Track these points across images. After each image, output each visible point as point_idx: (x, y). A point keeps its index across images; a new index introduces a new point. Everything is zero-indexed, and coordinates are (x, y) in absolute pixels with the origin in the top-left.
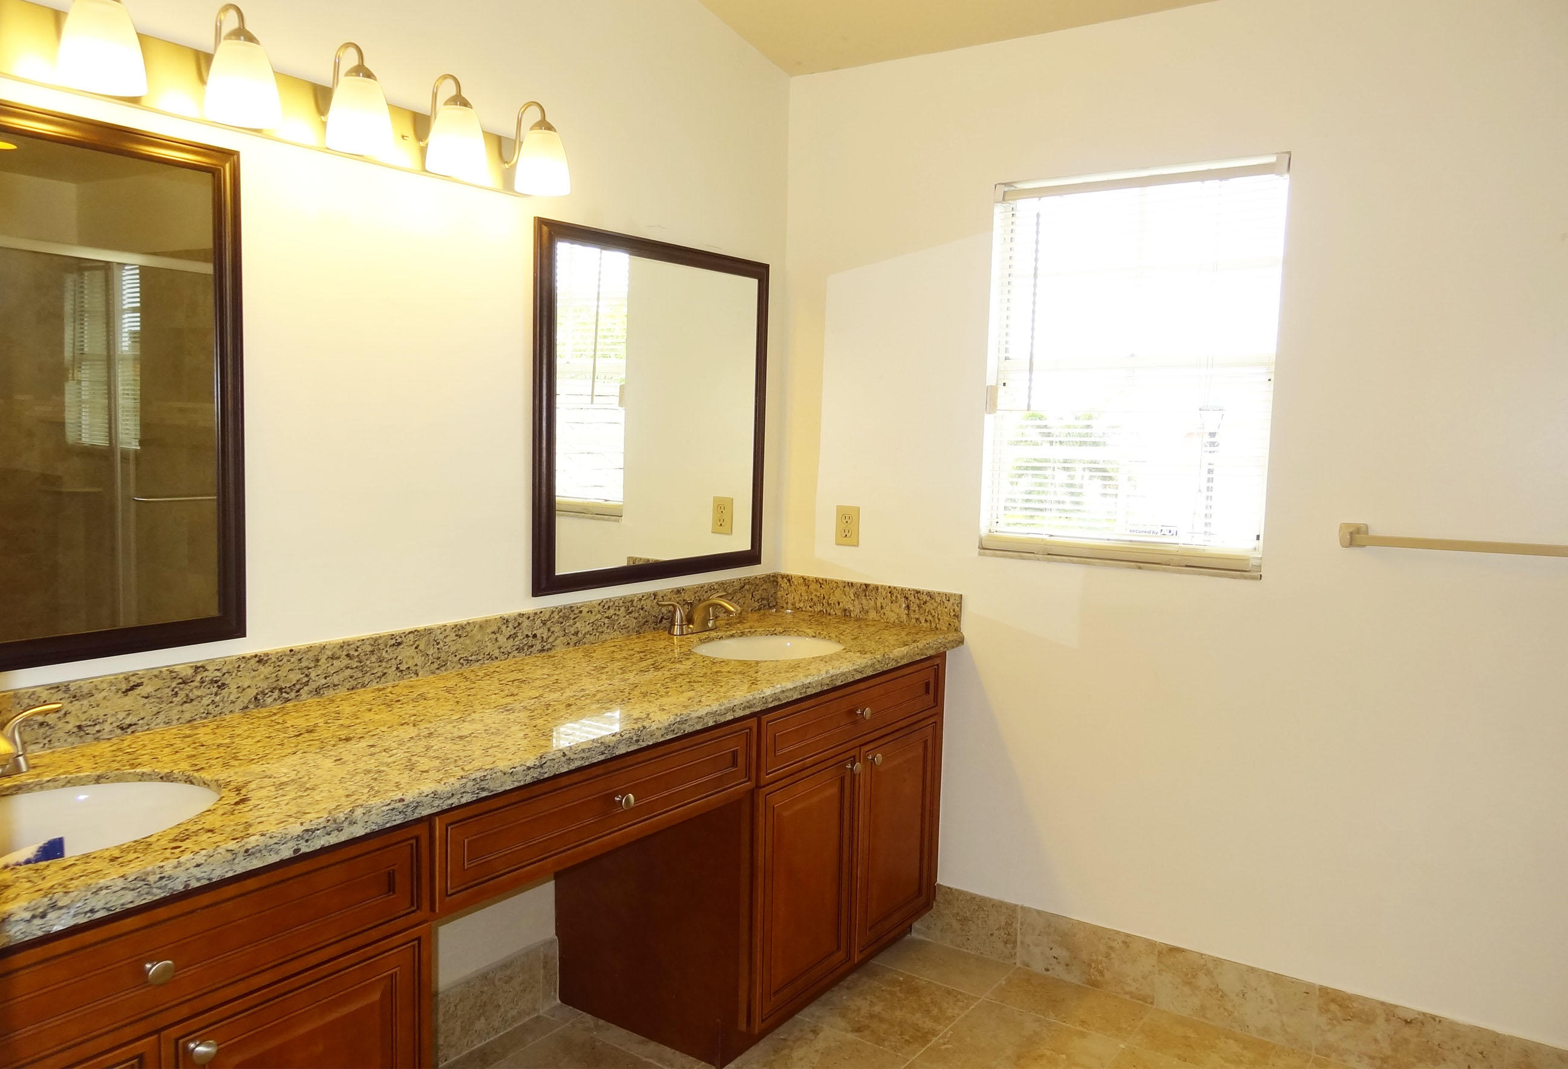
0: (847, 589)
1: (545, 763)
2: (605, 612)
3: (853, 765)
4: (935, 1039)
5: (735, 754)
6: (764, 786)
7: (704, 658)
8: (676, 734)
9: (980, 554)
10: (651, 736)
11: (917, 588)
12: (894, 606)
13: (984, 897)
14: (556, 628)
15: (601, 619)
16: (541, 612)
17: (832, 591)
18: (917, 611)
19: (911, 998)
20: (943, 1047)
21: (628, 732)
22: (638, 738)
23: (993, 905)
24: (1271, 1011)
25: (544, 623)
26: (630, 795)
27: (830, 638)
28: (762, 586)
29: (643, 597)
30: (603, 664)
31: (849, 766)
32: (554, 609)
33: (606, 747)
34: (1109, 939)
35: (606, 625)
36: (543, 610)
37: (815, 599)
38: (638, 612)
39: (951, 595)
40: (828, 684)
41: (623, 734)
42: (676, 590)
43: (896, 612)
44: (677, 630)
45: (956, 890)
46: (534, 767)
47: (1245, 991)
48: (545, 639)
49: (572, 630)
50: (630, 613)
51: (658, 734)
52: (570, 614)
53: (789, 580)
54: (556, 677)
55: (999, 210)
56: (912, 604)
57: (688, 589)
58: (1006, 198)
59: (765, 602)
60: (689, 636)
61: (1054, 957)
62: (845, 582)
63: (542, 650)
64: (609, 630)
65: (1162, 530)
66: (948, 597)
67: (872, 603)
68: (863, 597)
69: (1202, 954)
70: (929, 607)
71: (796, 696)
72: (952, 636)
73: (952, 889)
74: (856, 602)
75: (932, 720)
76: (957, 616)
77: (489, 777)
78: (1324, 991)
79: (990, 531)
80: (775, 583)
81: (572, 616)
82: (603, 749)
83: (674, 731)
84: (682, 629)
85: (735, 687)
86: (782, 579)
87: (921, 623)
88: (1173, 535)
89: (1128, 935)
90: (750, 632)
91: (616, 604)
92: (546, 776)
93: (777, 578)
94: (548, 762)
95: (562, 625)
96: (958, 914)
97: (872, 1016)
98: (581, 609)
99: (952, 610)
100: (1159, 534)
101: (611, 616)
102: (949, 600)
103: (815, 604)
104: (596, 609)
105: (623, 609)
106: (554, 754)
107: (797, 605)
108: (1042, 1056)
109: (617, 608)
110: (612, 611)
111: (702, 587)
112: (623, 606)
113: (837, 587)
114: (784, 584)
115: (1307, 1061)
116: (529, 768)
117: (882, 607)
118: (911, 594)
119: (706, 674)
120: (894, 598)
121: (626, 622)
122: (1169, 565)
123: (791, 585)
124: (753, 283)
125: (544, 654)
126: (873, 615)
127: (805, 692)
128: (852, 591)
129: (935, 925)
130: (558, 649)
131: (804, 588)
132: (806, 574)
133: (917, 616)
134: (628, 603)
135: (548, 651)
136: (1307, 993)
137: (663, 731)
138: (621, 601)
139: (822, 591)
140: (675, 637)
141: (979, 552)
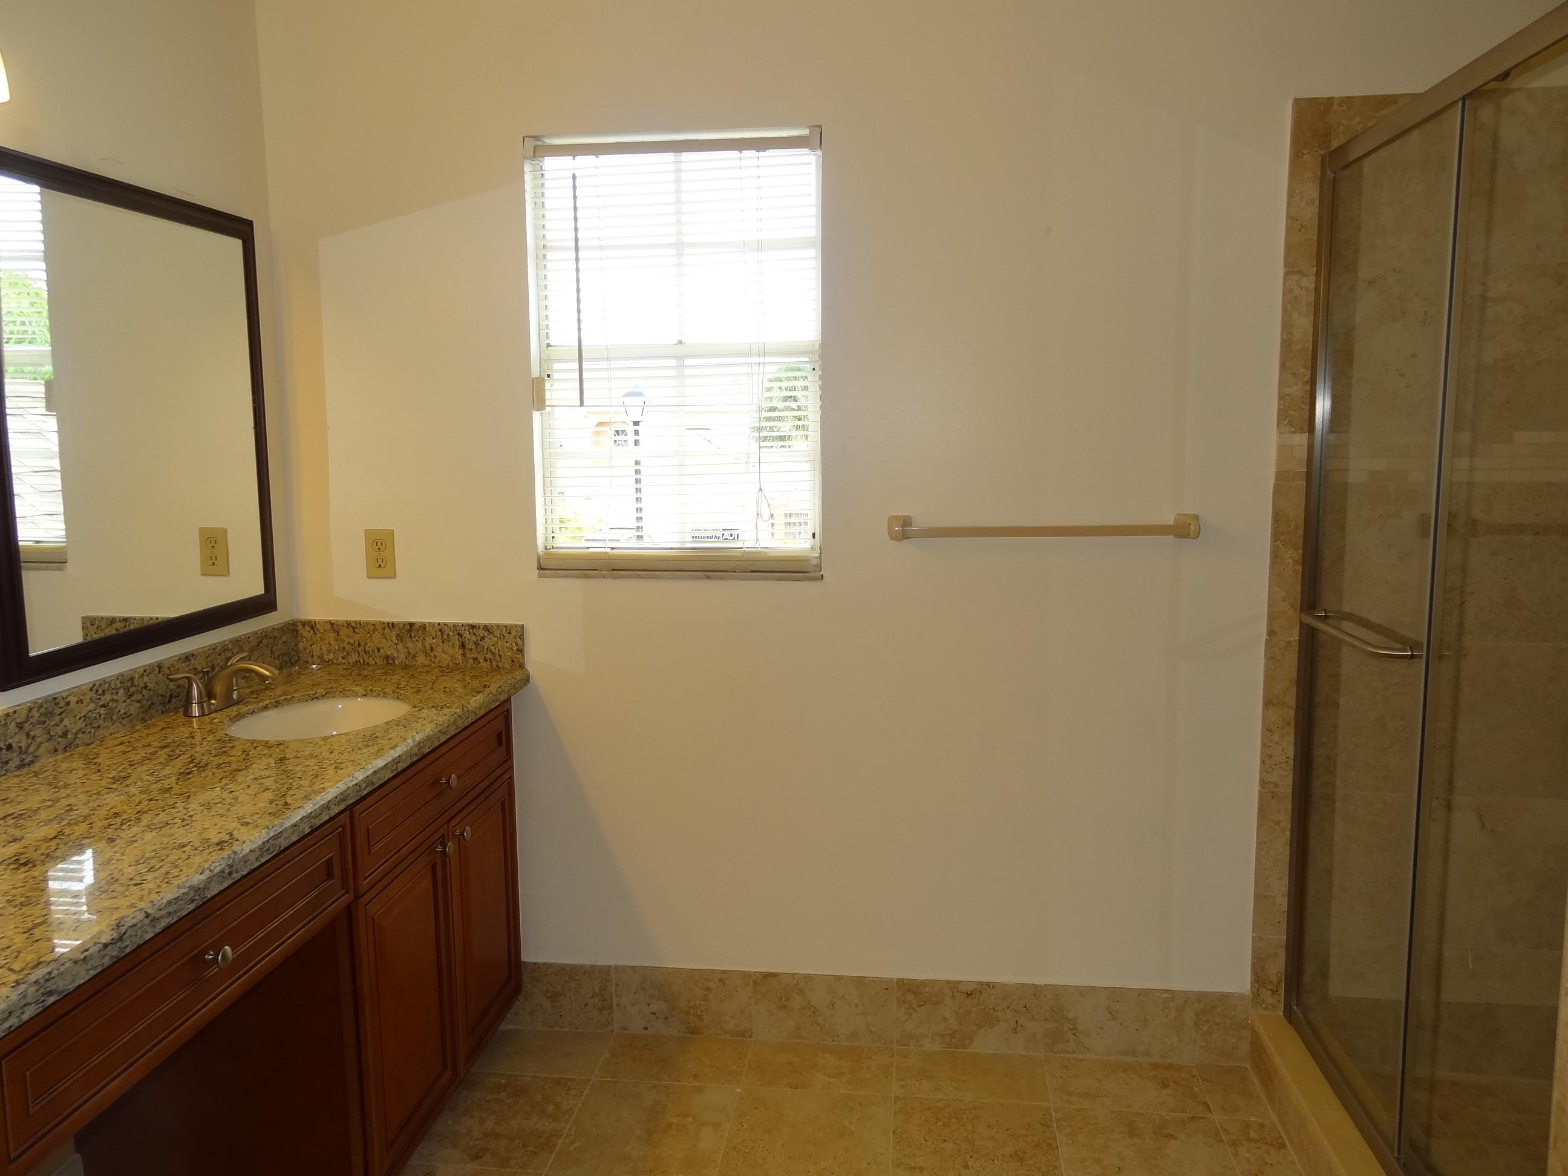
0: (387, 631)
1: (125, 934)
2: (100, 699)
3: (444, 846)
4: (560, 1141)
5: (329, 863)
6: (362, 896)
7: (252, 744)
8: (272, 853)
9: (540, 576)
10: (245, 862)
11: (470, 622)
12: (446, 646)
13: (573, 965)
14: (37, 732)
15: (94, 710)
16: (15, 712)
17: (369, 635)
18: (474, 650)
19: (521, 1101)
20: (571, 1148)
21: (217, 864)
22: (230, 870)
23: (585, 972)
24: (857, 1014)
25: (20, 726)
26: (226, 947)
27: (385, 695)
28: (281, 638)
29: (145, 671)
30: (120, 771)
31: (440, 849)
32: (32, 705)
33: (196, 891)
34: (706, 980)
35: (102, 717)
36: (17, 708)
37: (348, 648)
38: (141, 694)
39: (512, 626)
40: (416, 755)
41: (212, 868)
42: (184, 656)
43: (448, 653)
44: (196, 710)
45: (544, 964)
46: (113, 942)
47: (834, 1001)
48: (24, 750)
49: (59, 730)
50: (131, 695)
51: (252, 857)
52: (54, 709)
53: (312, 628)
54: (64, 802)
55: (527, 168)
56: (467, 642)
57: (198, 654)
58: (537, 154)
59: (286, 658)
60: (213, 715)
61: (653, 1013)
62: (384, 623)
63: (21, 766)
64: (107, 723)
65: (723, 535)
66: (509, 629)
67: (420, 645)
68: (408, 640)
69: (794, 974)
70: (488, 642)
71: (389, 775)
72: (518, 675)
73: (539, 964)
74: (400, 646)
75: (507, 776)
76: (521, 651)
77: (55, 973)
78: (901, 983)
79: (546, 548)
80: (295, 633)
81: (58, 711)
82: (192, 894)
83: (268, 850)
84: (201, 707)
85: (317, 776)
86: (304, 626)
87: (479, 663)
88: (734, 539)
89: (724, 972)
90: (286, 699)
91: (113, 686)
92: (128, 950)
93: (297, 626)
94: (129, 931)
95: (45, 726)
96: (548, 990)
97: (486, 1135)
98: (68, 700)
99: (514, 644)
100: (721, 539)
101: (108, 703)
102: (510, 633)
103: (348, 654)
104: (88, 697)
105: (121, 691)
106: (134, 918)
107: (326, 657)
108: (670, 1126)
109: (114, 691)
110: (108, 697)
111: (214, 649)
112: (120, 688)
113: (375, 630)
114: (306, 633)
115: (893, 1055)
116: (106, 946)
117: (432, 649)
118: (465, 630)
119: (268, 764)
120: (445, 637)
121: (127, 709)
122: (735, 572)
123: (315, 634)
124: (238, 243)
125: (25, 770)
126: (421, 659)
127: (397, 768)
128: (394, 634)
129: (524, 1008)
130: (43, 761)
131: (332, 635)
132: (333, 618)
133: (475, 656)
134: (127, 682)
135: (29, 764)
136: (887, 989)
137: (258, 853)
138: (118, 681)
139: (357, 637)
140: (194, 719)
141: (539, 572)
